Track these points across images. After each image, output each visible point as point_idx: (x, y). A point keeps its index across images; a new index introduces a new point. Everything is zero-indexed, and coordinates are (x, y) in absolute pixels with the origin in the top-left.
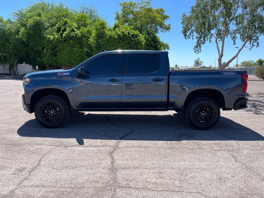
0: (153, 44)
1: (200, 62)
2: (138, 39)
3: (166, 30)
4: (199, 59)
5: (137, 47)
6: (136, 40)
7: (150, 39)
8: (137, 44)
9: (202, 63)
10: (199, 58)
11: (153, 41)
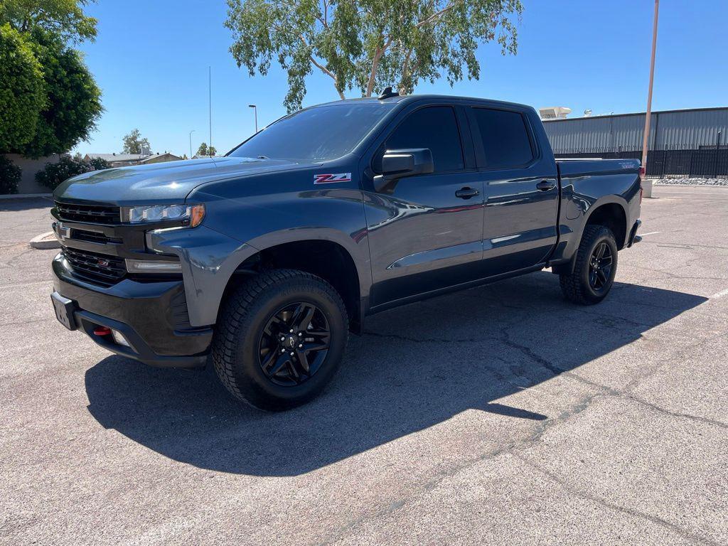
0: (67, 76)
1: (141, 142)
2: (18, 55)
3: (81, 34)
4: (136, 134)
5: (17, 84)
6: (14, 59)
7: (55, 61)
8: (18, 74)
9: (147, 146)
10: (137, 131)
11: (64, 67)
